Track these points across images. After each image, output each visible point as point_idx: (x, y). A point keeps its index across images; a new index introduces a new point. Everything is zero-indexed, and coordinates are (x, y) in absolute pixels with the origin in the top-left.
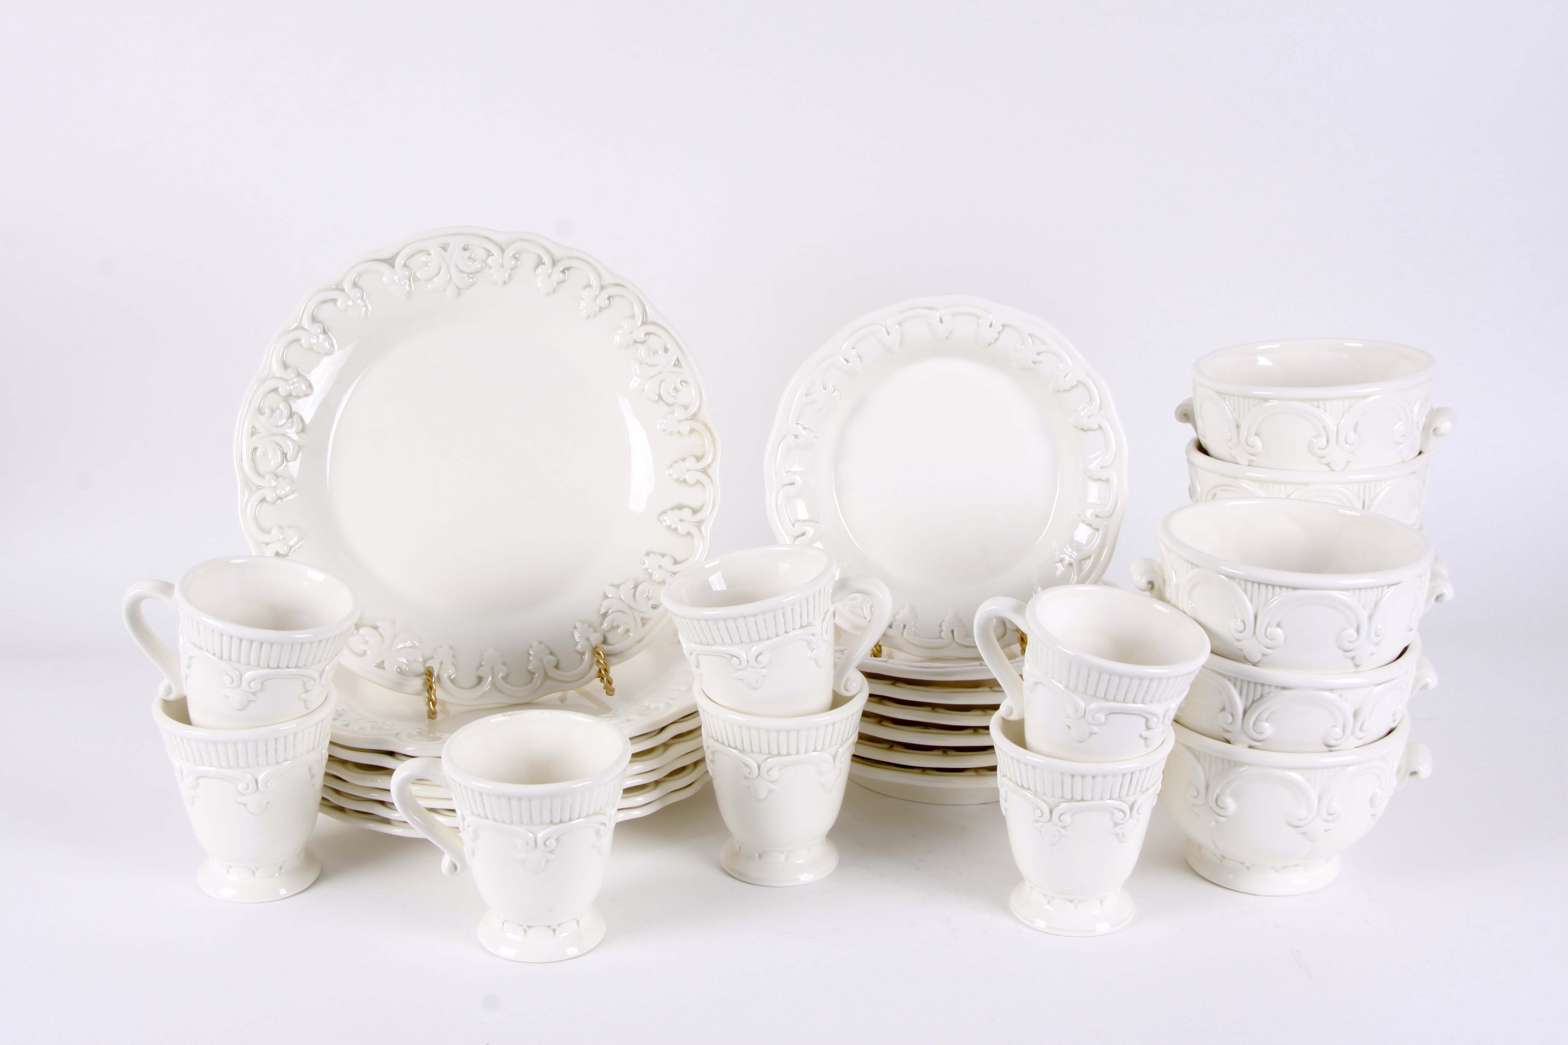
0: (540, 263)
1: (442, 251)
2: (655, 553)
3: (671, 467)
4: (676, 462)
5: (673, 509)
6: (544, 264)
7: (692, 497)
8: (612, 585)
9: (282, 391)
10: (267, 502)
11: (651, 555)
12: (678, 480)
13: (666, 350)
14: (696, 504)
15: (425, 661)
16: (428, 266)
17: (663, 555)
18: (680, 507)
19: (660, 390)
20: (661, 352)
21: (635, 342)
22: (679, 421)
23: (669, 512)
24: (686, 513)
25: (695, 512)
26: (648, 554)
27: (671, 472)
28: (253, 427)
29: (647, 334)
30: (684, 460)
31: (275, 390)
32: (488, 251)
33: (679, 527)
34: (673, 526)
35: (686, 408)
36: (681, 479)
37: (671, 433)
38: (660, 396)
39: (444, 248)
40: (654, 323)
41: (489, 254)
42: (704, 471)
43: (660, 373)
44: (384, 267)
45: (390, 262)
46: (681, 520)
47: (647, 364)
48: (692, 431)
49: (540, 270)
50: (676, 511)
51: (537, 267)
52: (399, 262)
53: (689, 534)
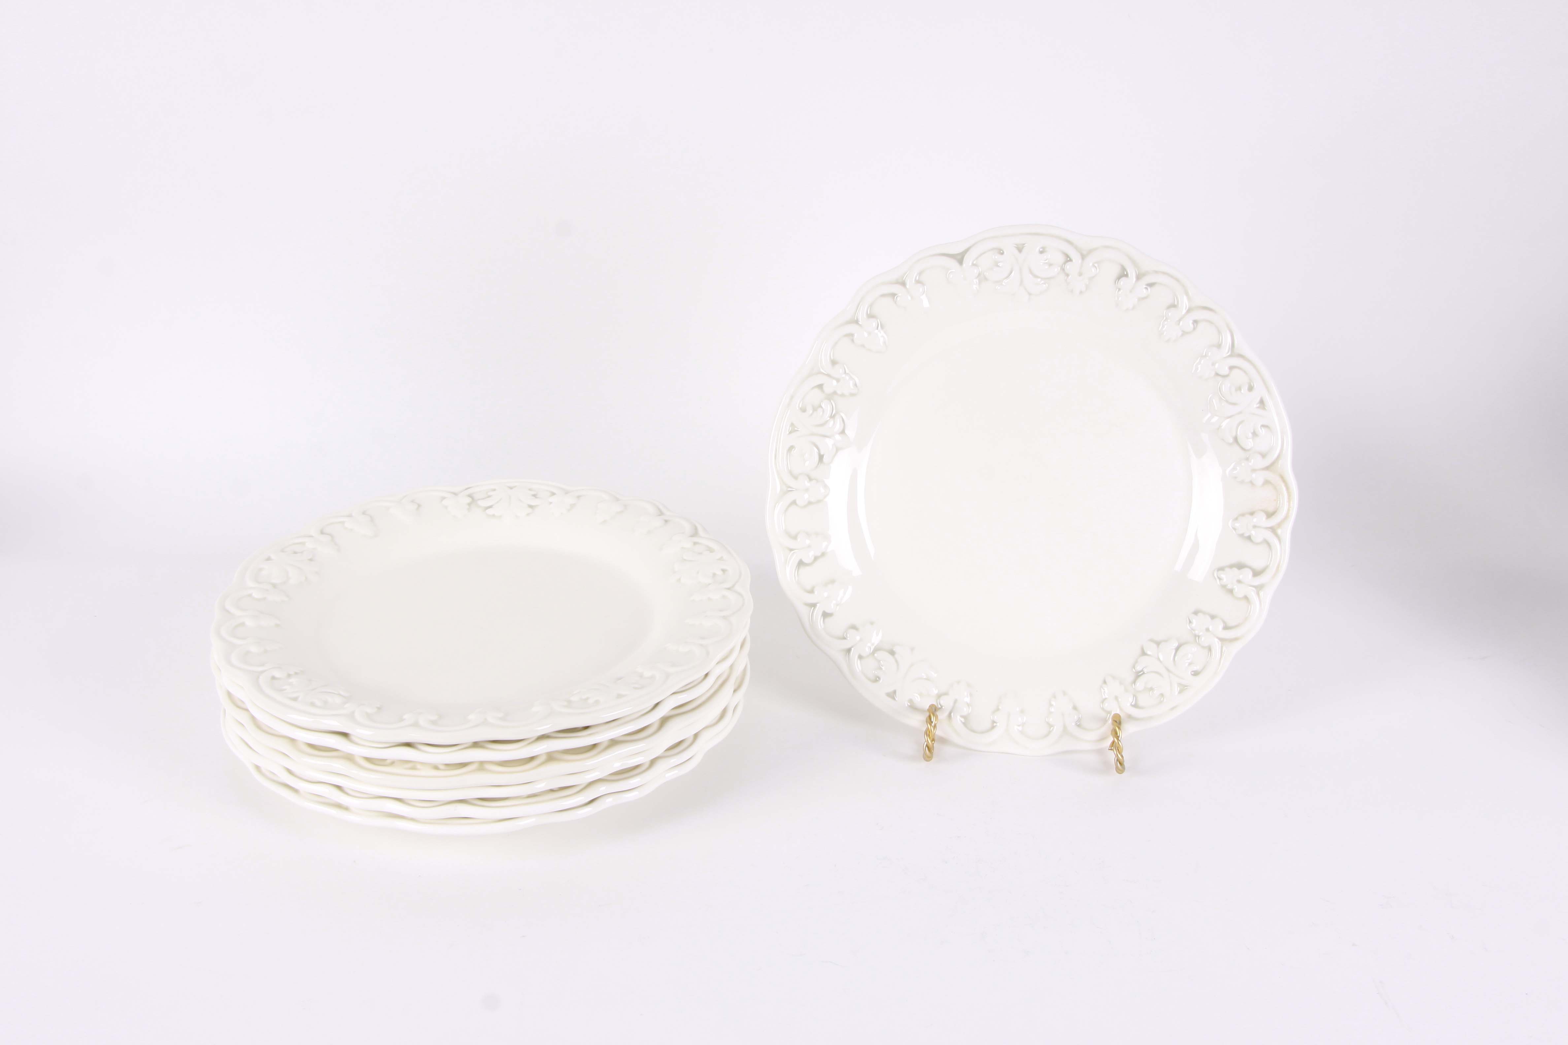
0: (1123, 274)
1: (1016, 251)
2: (1204, 613)
3: (1236, 519)
4: (1243, 515)
5: (1231, 566)
6: (1127, 276)
7: (1255, 557)
8: (1152, 640)
9: (828, 389)
10: (797, 505)
11: (1200, 614)
12: (1242, 535)
13: (1251, 389)
14: (1258, 565)
15: (939, 696)
16: (998, 266)
17: (1213, 617)
18: (1240, 566)
19: (1237, 432)
20: (1245, 390)
21: (1217, 374)
22: (1254, 470)
23: (1227, 570)
24: (1247, 575)
25: (1256, 573)
26: (1196, 613)
27: (1237, 525)
28: (792, 425)
29: (1231, 368)
30: (1252, 514)
31: (820, 387)
32: (1067, 256)
33: (1236, 590)
34: (1229, 585)
35: (1263, 456)
36: (1246, 535)
37: (1242, 482)
38: (1236, 439)
39: (1020, 249)
40: (1240, 356)
41: (1068, 259)
42: (1273, 530)
43: (1240, 413)
44: (953, 263)
45: (960, 258)
46: (1239, 581)
47: (1227, 401)
48: (1267, 482)
49: (1123, 281)
50: (1235, 570)
51: (1119, 278)
52: (968, 260)
53: (1246, 598)
